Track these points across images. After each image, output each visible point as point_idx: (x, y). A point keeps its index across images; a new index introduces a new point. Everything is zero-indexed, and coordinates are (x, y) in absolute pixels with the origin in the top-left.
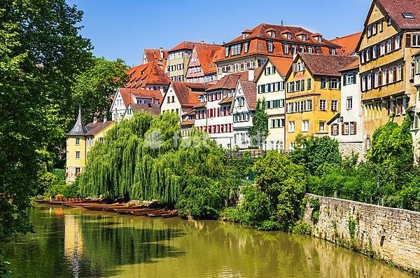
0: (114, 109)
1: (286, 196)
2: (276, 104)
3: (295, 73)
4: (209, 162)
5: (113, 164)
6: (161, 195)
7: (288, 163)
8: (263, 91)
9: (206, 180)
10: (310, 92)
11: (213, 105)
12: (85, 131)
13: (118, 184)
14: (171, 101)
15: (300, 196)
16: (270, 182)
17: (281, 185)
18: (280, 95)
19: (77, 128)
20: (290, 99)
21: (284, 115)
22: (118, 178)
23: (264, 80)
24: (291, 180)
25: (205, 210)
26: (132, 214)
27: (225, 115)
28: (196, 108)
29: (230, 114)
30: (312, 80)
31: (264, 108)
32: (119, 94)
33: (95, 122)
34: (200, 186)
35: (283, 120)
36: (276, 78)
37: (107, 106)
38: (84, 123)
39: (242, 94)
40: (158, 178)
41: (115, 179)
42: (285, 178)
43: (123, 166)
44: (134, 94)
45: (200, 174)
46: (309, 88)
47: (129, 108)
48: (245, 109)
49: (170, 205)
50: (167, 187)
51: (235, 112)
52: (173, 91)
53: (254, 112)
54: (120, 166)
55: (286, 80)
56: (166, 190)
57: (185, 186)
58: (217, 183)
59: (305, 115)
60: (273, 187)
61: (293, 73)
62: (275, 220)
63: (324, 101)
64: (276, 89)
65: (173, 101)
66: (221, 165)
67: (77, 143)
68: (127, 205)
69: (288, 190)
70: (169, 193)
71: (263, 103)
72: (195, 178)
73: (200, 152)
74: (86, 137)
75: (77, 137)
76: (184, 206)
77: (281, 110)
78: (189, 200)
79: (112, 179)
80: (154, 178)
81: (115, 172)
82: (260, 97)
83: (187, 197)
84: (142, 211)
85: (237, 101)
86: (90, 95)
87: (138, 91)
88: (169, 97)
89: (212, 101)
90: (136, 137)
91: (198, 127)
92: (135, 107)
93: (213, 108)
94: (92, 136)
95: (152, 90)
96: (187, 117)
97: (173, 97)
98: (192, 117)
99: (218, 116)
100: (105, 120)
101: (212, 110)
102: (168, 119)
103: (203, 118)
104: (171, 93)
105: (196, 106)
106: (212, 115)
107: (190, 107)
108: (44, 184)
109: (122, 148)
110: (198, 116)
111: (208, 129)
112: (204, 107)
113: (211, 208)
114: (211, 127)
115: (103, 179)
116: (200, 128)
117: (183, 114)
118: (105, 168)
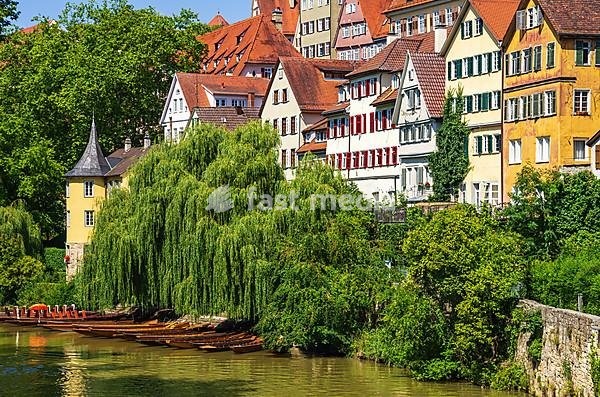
0: (167, 120)
1: (475, 305)
2: (484, 102)
3: (523, 32)
4: (332, 234)
5: (145, 238)
6: (236, 303)
7: (482, 233)
8: (459, 75)
9: (323, 271)
10: (552, 73)
11: (362, 107)
12: (104, 167)
13: (156, 280)
14: (280, 100)
15: (508, 305)
16: (440, 274)
17: (463, 280)
18: (492, 83)
19: (88, 162)
20: (511, 90)
21: (500, 126)
22: (155, 267)
23: (462, 49)
24: (486, 270)
25: (318, 336)
26: (169, 346)
27: (384, 128)
28: (327, 115)
29: (393, 127)
30: (558, 47)
31: (460, 113)
32: (178, 87)
33: (127, 147)
34: (308, 285)
35: (499, 138)
36: (484, 44)
37: (153, 114)
38: (103, 151)
39: (416, 82)
40: (229, 266)
41: (150, 271)
42: (474, 265)
43: (167, 242)
44: (210, 87)
45: (309, 258)
46: (551, 65)
47: (195, 116)
48: (423, 114)
49: (247, 326)
50: (248, 287)
51: (402, 121)
52: (285, 76)
53: (439, 120)
54: (159, 242)
55: (504, 48)
56: (247, 294)
57: (277, 283)
58: (344, 277)
59: (542, 126)
60: (446, 286)
61: (518, 32)
62: (454, 358)
63: (585, 93)
64: (484, 69)
65: (285, 101)
66: (358, 241)
67: (88, 192)
68: (171, 325)
69: (478, 293)
70: (253, 297)
71: (459, 99)
72: (298, 266)
74: (106, 181)
75: (88, 180)
76: (275, 328)
77: (493, 116)
78: (286, 315)
79: (144, 270)
80: (220, 265)
81: (150, 253)
82: (451, 86)
83: (281, 308)
84: (190, 339)
85: (406, 96)
86: (120, 89)
87: (218, 80)
88: (276, 92)
89: (360, 98)
90: (192, 178)
91: (333, 156)
92: (208, 115)
93: (361, 113)
94: (118, 179)
95: (259, 76)
96: (313, 135)
97: (285, 91)
98: (322, 133)
99: (372, 131)
100: (147, 143)
101: (359, 118)
102: (253, 139)
103: (343, 136)
104: (281, 82)
105: (328, 110)
106: (359, 130)
107: (318, 113)
108: (18, 280)
109: (164, 203)
110: (332, 131)
111: (352, 160)
112: (343, 112)
113: (331, 332)
114: (357, 154)
115: (124, 269)
116: (337, 157)
117: (304, 127)
118: (128, 247)
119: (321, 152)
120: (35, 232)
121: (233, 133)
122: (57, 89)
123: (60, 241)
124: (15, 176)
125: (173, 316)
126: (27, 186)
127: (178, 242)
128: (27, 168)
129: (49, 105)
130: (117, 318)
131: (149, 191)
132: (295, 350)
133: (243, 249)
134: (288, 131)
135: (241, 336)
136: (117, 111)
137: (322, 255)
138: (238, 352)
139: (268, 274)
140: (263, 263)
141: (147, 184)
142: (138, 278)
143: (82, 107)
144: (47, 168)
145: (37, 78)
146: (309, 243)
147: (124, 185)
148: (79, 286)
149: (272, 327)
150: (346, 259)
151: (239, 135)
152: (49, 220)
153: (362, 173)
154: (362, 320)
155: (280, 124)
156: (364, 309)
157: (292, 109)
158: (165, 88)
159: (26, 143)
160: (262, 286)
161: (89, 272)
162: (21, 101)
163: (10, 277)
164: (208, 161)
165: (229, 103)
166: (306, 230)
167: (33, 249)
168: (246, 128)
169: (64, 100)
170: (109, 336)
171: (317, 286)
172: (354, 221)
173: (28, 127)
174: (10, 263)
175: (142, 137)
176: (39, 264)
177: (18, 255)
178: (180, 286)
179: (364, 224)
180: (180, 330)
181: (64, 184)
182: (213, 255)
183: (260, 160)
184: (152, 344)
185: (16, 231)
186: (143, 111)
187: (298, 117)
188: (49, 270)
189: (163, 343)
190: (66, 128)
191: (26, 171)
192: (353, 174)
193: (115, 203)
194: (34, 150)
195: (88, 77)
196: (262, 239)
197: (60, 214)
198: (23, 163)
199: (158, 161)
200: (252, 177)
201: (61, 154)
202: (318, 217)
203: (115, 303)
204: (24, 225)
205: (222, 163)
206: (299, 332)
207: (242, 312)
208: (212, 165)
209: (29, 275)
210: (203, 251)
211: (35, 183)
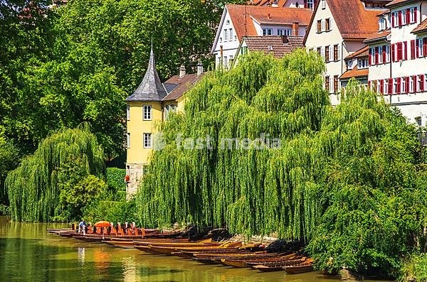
0: (218, 48)
4: (377, 157)
5: (199, 159)
6: (286, 225)
9: (370, 194)
12: (161, 93)
13: (210, 199)
14: (323, 29)
19: (147, 87)
22: (209, 187)
25: (367, 259)
26: (224, 265)
27: (426, 55)
32: (228, 17)
33: (182, 74)
34: (356, 207)
37: (205, 43)
38: (161, 78)
40: (279, 187)
41: (204, 191)
43: (220, 163)
44: (258, 17)
45: (357, 181)
47: (244, 44)
49: (298, 246)
50: (297, 207)
52: (327, 7)
54: (213, 162)
56: (297, 215)
57: (326, 205)
58: (392, 200)
65: (328, 30)
66: (403, 164)
67: (147, 116)
68: (224, 244)
70: (302, 219)
72: (346, 189)
73: (363, 134)
74: (163, 105)
75: (147, 105)
76: (325, 249)
78: (335, 237)
79: (199, 190)
80: (270, 187)
81: (205, 173)
83: (330, 229)
84: (243, 258)
86: (176, 21)
87: (265, 10)
88: (319, 21)
89: (400, 26)
90: (243, 103)
91: (375, 82)
92: (256, 43)
93: (402, 40)
94: (173, 103)
95: (302, 6)
96: (355, 62)
97: (328, 20)
98: (364, 60)
99: (413, 57)
100: (200, 70)
101: (399, 45)
102: (300, 66)
103: (384, 62)
104: (324, 13)
105: (369, 38)
106: (400, 57)
107: (360, 41)
108: (83, 198)
109: (217, 127)
110: (373, 58)
111: (394, 86)
112: (384, 40)
113: (381, 255)
114: (399, 80)
115: (181, 190)
116: (379, 83)
117: (346, 54)
118: (183, 169)
119: (363, 79)
120: (99, 153)
121: (282, 61)
122: (120, 20)
123: (121, 162)
124: (81, 100)
125: (227, 235)
126: (92, 110)
127: (230, 163)
128: (92, 93)
129: (113, 35)
130: (174, 236)
131: (204, 115)
132: (344, 272)
133: (292, 171)
134: (331, 58)
135: (292, 256)
136: (172, 41)
137: (369, 178)
138: (291, 272)
139: (317, 196)
140: (311, 186)
141: (201, 109)
142: (193, 198)
143: (141, 36)
144: (109, 94)
145: (102, 10)
146: (355, 166)
147: (180, 108)
148: (138, 204)
149: (322, 249)
150: (392, 182)
151: (287, 63)
152: (110, 141)
153: (404, 98)
154: (411, 243)
155: (323, 52)
156: (412, 233)
157: (334, 37)
158: (216, 19)
159: (91, 70)
160: (311, 208)
161: (149, 192)
162: (87, 31)
163: (76, 195)
164: (257, 87)
165: (274, 32)
166: (351, 153)
167: (96, 168)
168: (293, 56)
169: (126, 30)
170: (168, 253)
171: (365, 209)
172: (399, 145)
173: (94, 55)
174: (76, 182)
175: (195, 64)
176: (102, 183)
177: (83, 174)
178: (232, 207)
179: (408, 148)
180: (232, 249)
181: (125, 109)
182: (264, 176)
183: (306, 86)
184: (208, 262)
185: (81, 151)
186: (195, 40)
187: (340, 45)
188: (111, 188)
189: (218, 262)
190: (127, 56)
191: (91, 96)
192: (395, 99)
193: (172, 127)
194: (99, 76)
195: (147, 9)
196: (309, 161)
197: (120, 136)
198: (89, 88)
199: (211, 87)
200: (299, 102)
201: (122, 79)
202: (363, 142)
203: (173, 222)
204: (89, 146)
205: (271, 88)
206: (349, 254)
207: (292, 232)
208: (262, 91)
209: (93, 193)
210: (255, 173)
211: (99, 106)
